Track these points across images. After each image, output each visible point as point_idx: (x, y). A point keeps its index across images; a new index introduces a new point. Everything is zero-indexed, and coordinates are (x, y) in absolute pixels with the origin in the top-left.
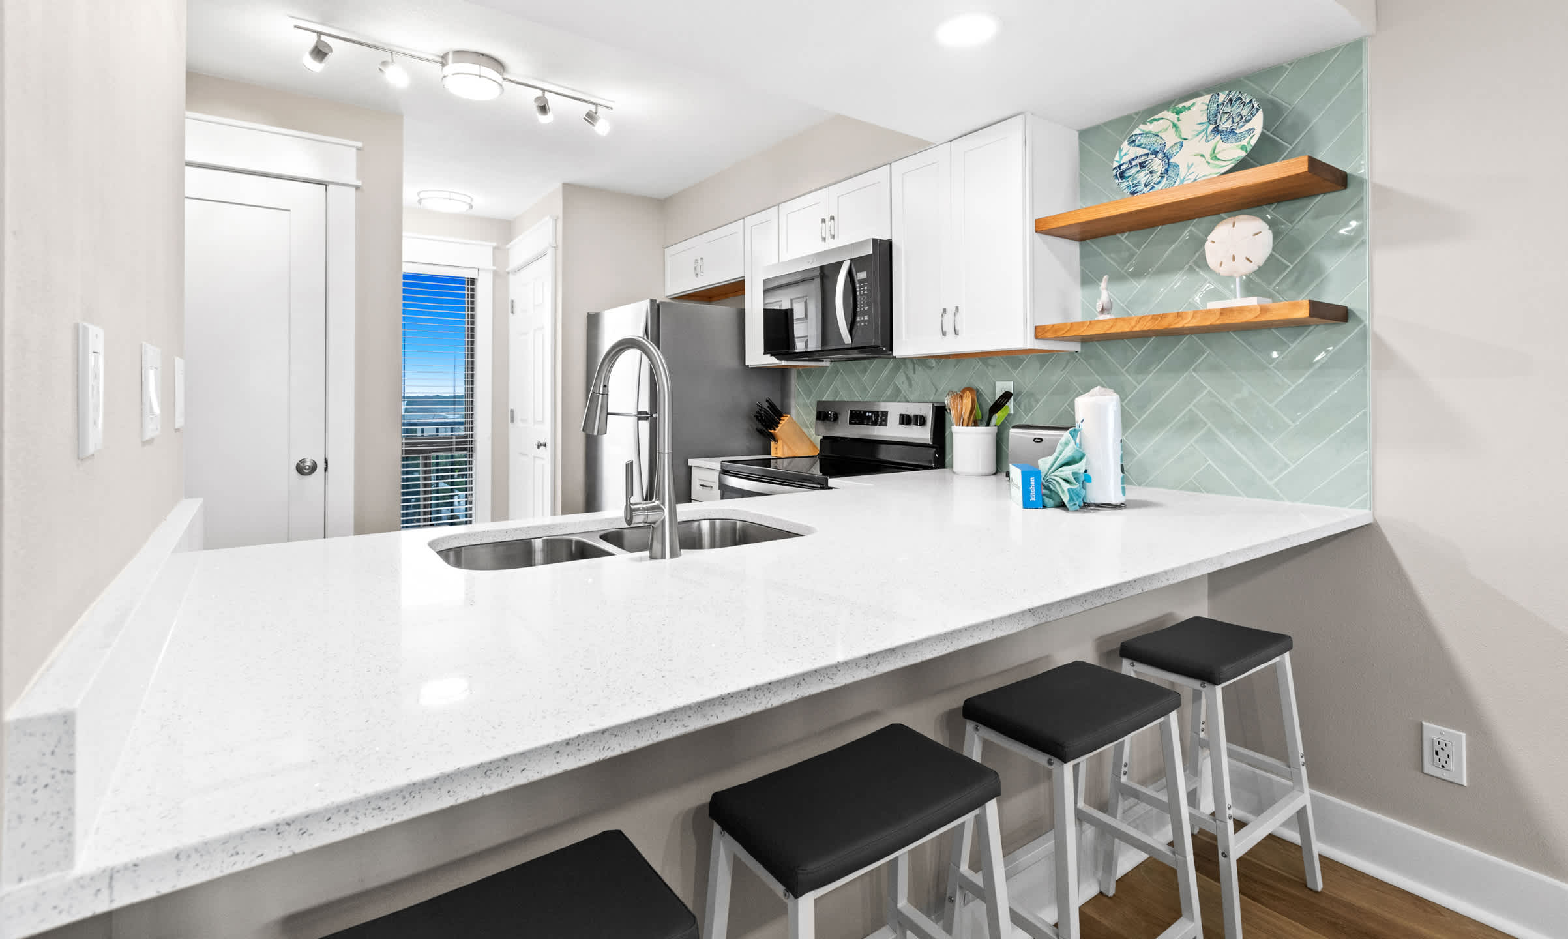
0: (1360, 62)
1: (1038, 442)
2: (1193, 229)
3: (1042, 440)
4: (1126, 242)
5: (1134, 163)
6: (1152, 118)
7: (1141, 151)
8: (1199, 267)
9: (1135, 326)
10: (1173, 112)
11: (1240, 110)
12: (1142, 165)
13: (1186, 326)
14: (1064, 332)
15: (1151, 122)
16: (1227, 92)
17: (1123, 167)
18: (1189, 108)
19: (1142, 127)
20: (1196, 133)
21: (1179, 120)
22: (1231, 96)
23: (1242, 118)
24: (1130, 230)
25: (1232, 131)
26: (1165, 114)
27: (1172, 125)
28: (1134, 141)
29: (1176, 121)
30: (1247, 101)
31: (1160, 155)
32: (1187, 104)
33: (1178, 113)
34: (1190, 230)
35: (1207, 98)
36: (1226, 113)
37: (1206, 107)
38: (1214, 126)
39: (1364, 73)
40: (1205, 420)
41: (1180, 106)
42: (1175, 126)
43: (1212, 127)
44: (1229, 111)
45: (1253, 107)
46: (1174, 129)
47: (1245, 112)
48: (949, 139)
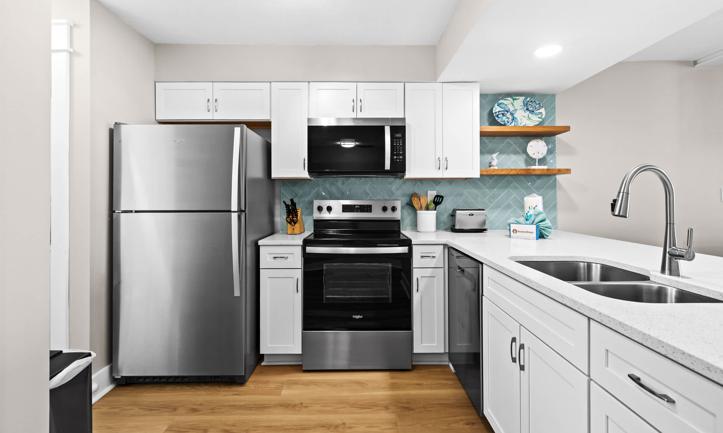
0: (555, 101)
1: (471, 215)
2: (509, 140)
3: (473, 215)
4: (486, 140)
5: (500, 113)
6: (505, 99)
7: (501, 109)
8: (511, 153)
9: (519, 172)
10: (512, 99)
11: (535, 105)
12: (503, 114)
13: (536, 173)
14: (490, 172)
15: (505, 100)
16: (530, 98)
17: (497, 113)
18: (517, 99)
19: (501, 101)
20: (520, 108)
21: (513, 102)
22: (532, 100)
23: (536, 108)
24: (487, 136)
25: (533, 111)
26: (509, 99)
27: (511, 103)
28: (499, 105)
29: (512, 102)
30: (538, 103)
31: (509, 113)
32: (517, 98)
33: (513, 100)
34: (508, 140)
35: (523, 98)
36: (530, 105)
37: (523, 101)
38: (526, 108)
39: (556, 104)
40: (514, 205)
41: (515, 97)
42: (512, 104)
43: (525, 108)
44: (531, 104)
45: (540, 106)
46: (512, 105)
47: (537, 106)
48: (442, 82)
